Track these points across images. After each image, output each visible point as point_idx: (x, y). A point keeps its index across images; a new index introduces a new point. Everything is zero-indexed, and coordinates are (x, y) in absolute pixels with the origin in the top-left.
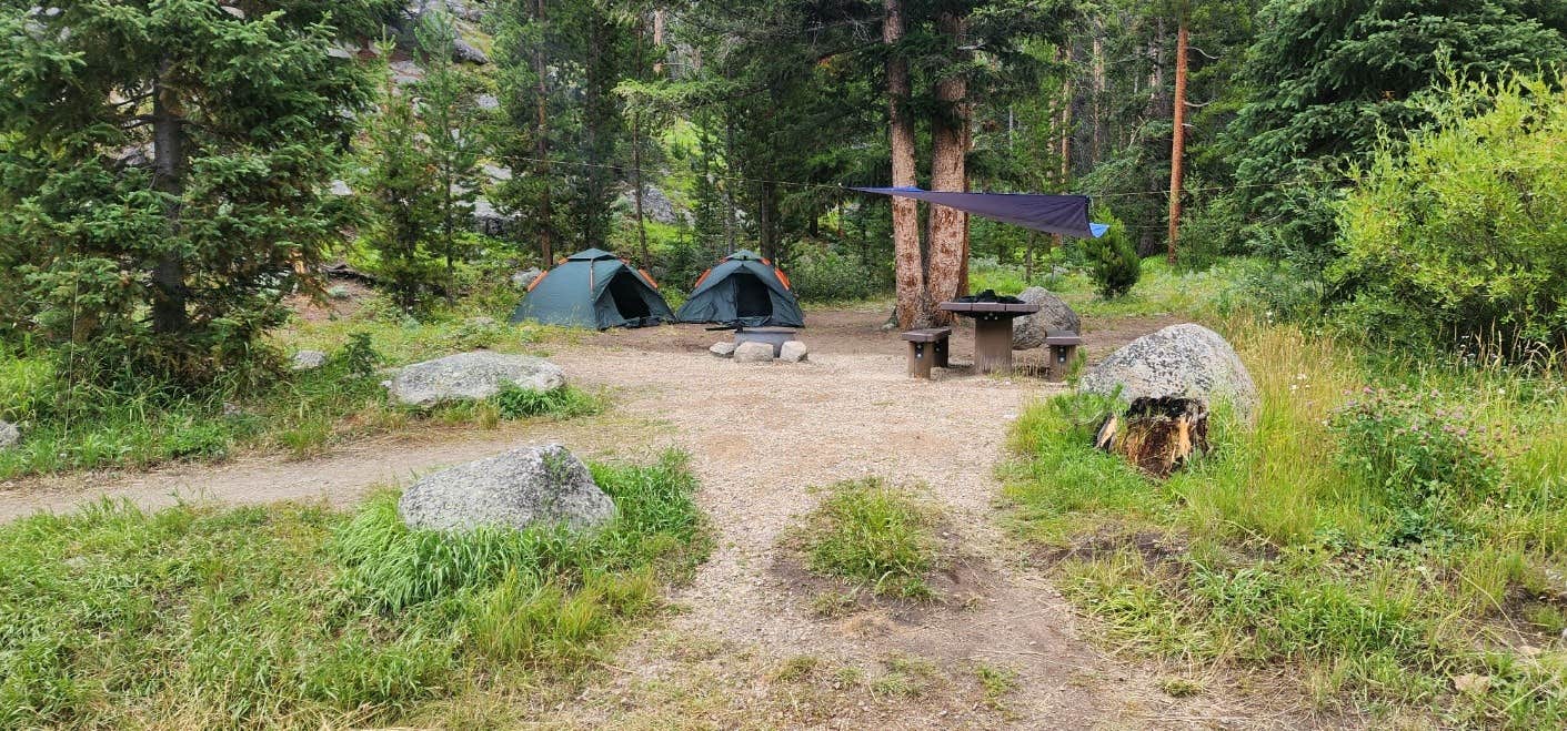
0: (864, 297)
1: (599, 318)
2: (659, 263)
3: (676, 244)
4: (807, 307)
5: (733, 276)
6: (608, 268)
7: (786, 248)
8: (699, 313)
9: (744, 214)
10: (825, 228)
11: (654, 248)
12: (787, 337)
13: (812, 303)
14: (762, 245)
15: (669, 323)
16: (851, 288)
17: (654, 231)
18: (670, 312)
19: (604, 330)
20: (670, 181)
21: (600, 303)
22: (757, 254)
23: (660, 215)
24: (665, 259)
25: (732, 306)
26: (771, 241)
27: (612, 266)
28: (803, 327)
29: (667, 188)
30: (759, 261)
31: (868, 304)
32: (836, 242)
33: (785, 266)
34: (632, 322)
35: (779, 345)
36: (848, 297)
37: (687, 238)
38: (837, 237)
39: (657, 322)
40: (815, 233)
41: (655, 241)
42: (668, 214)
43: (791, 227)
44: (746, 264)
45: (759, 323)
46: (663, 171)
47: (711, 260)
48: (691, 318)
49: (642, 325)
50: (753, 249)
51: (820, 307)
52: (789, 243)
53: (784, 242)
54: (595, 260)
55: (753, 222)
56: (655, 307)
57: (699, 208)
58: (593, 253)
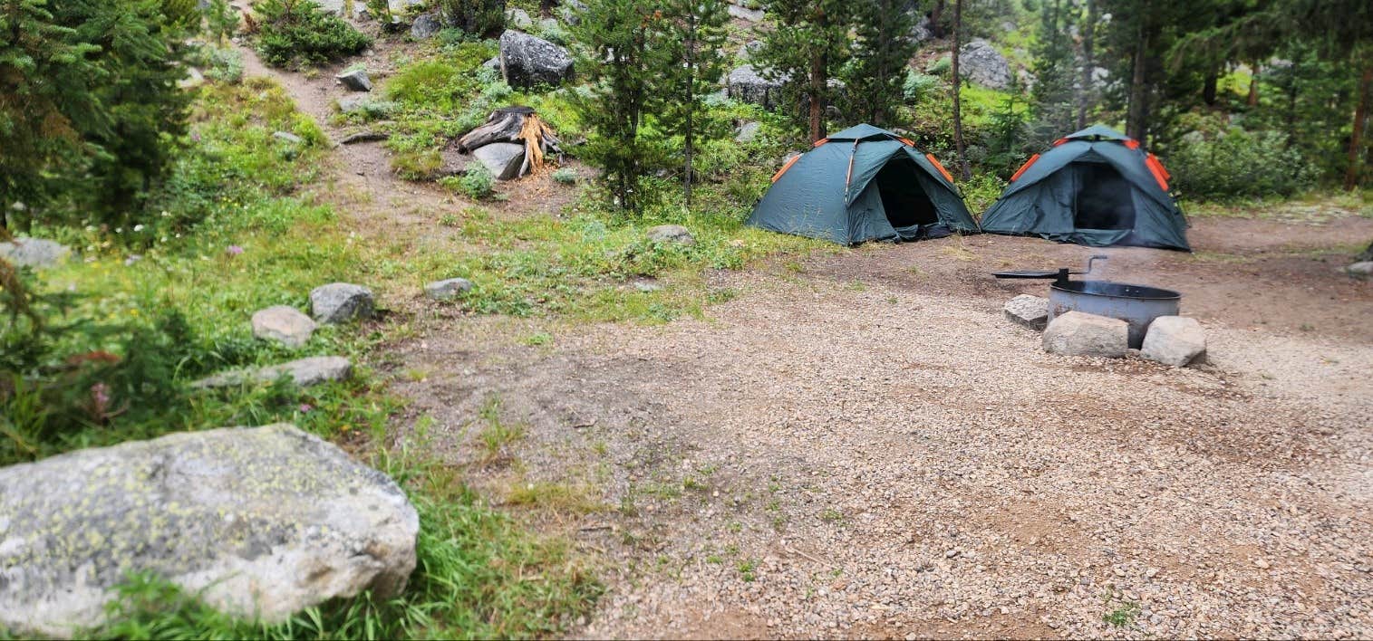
0: (1287, 194)
1: (853, 226)
2: (977, 141)
3: (1003, 117)
4: (1193, 210)
5: (1074, 164)
6: (878, 153)
7: (1166, 121)
8: (1013, 219)
9: (1105, 73)
10: (1228, 93)
11: (970, 120)
12: (1161, 306)
13: (1202, 202)
14: (1128, 117)
15: (964, 233)
16: (1267, 180)
17: (979, 99)
18: (969, 217)
19: (856, 245)
20: (1013, 36)
21: (858, 204)
22: (1119, 131)
23: (991, 78)
24: (987, 134)
25: (1068, 212)
26: (1145, 111)
27: (886, 149)
28: (1187, 250)
29: (1008, 45)
30: (1119, 142)
31: (1297, 207)
32: (1242, 112)
33: (1161, 146)
34: (906, 233)
35: (1142, 322)
36: (1261, 193)
37: (1019, 108)
38: (1247, 106)
39: (948, 231)
40: (1212, 100)
41: (978, 112)
42: (1003, 78)
43: (1179, 91)
44: (1098, 147)
45: (1107, 241)
46: (1005, 25)
47: (1047, 140)
48: (1001, 227)
49: (921, 236)
50: (1113, 123)
51: (1214, 210)
52: (1172, 114)
53: (1164, 112)
54: (860, 141)
55: (1118, 83)
56: (945, 209)
57: (1040, 67)
58: (863, 130)
